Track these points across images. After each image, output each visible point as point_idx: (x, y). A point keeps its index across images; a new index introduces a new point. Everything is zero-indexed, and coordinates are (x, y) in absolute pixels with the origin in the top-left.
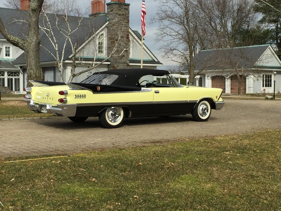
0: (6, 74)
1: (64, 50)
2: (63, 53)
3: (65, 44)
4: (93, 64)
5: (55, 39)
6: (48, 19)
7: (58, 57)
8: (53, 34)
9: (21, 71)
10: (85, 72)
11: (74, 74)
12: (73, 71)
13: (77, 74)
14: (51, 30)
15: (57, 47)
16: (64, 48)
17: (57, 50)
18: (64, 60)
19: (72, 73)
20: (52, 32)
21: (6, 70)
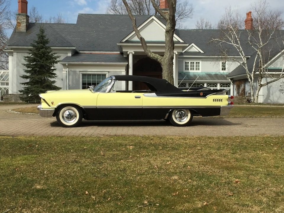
0: (219, 85)
1: (255, 62)
2: (254, 65)
3: (256, 57)
4: (281, 74)
5: (243, 53)
6: (236, 36)
7: (247, 69)
8: (241, 48)
9: (231, 82)
10: (272, 82)
11: (261, 84)
12: (260, 82)
13: (264, 84)
14: (239, 46)
15: (245, 60)
16: (255, 60)
17: (245, 63)
18: (254, 72)
19: (259, 83)
20: (240, 47)
21: (218, 82)
